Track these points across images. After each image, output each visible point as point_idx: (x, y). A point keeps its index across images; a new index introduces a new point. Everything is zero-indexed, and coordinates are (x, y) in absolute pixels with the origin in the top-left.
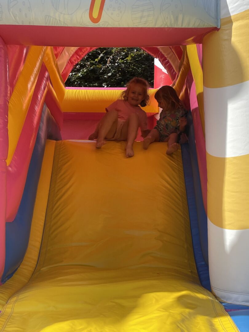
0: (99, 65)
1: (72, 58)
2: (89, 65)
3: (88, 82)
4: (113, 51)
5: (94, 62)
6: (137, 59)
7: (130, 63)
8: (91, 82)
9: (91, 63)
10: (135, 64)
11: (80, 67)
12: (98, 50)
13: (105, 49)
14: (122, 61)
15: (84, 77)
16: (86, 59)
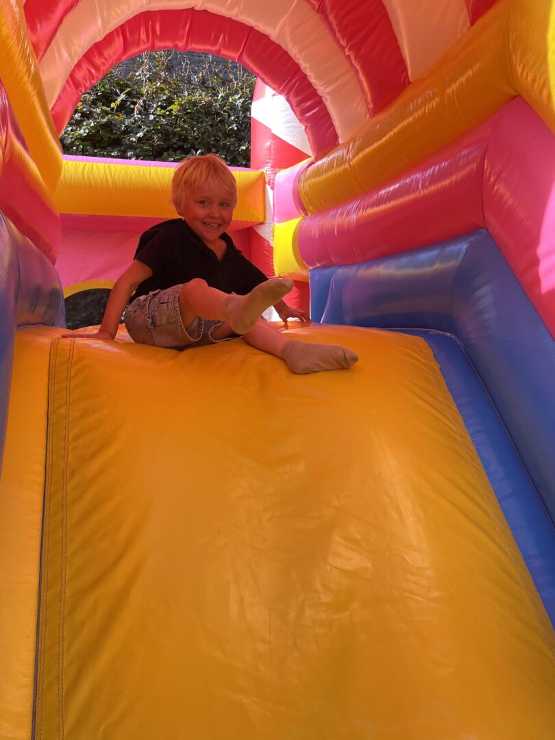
0: (118, 116)
1: (77, 72)
2: (98, 114)
3: (99, 148)
4: (144, 91)
5: (108, 109)
6: (189, 111)
7: (177, 116)
8: (104, 148)
9: (102, 109)
10: (188, 120)
11: (81, 116)
12: (114, 87)
13: (128, 86)
14: (163, 111)
15: (91, 138)
16: (92, 102)
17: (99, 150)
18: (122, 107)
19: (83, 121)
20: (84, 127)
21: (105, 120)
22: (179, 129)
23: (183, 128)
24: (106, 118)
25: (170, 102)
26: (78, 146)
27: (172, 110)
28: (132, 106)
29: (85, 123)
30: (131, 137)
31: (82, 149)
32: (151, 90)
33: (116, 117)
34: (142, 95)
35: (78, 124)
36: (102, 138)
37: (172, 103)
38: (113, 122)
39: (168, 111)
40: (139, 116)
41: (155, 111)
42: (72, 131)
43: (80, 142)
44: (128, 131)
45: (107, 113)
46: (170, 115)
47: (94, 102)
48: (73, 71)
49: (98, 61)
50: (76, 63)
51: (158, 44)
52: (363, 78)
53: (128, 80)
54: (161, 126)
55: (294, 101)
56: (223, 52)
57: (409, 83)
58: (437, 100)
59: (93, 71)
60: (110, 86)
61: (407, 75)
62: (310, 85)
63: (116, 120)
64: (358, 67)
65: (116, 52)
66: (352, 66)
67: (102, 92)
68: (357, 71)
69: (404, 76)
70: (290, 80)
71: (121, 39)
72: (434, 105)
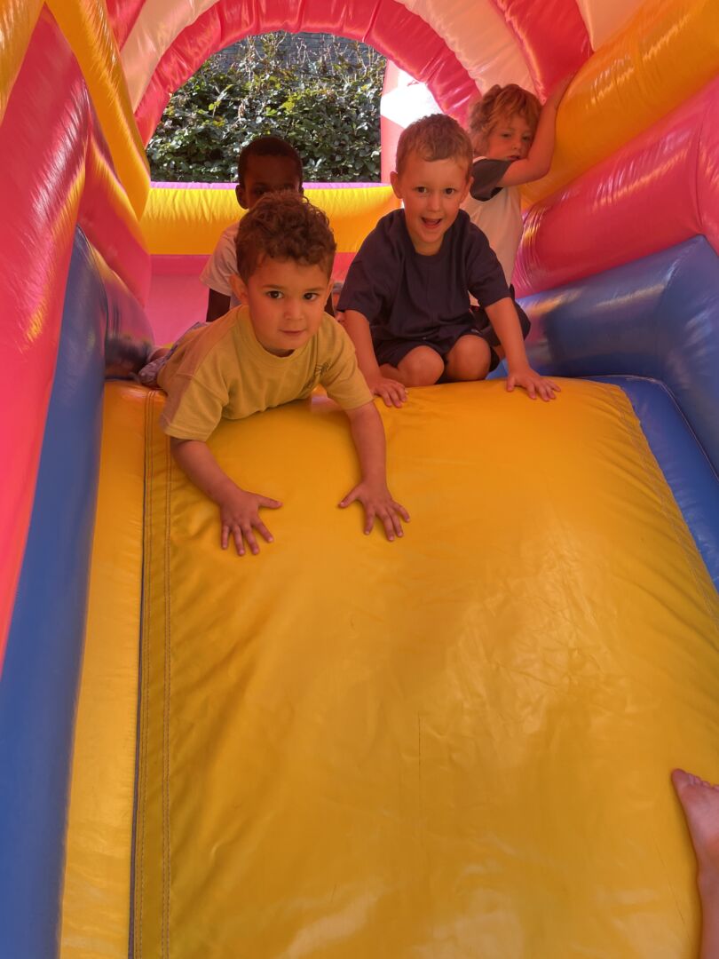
0: (218, 120)
1: (164, 66)
2: (194, 120)
3: (194, 163)
4: (250, 86)
5: (206, 113)
6: (306, 109)
7: (291, 117)
8: (202, 163)
9: (198, 114)
10: (305, 121)
11: (173, 124)
12: (212, 83)
13: (229, 81)
14: (274, 111)
15: (184, 151)
16: (185, 105)
17: (194, 165)
18: (222, 109)
19: (174, 130)
20: (176, 138)
21: (202, 127)
22: (294, 133)
23: (299, 133)
24: (204, 123)
25: (282, 98)
26: (169, 162)
27: (285, 109)
28: (235, 108)
29: (177, 133)
30: (234, 147)
31: (175, 166)
32: (259, 84)
33: (216, 123)
34: (247, 92)
35: (169, 133)
36: (198, 150)
37: (286, 100)
38: (213, 129)
39: (280, 110)
40: (244, 119)
41: (264, 111)
42: (162, 143)
43: (172, 157)
44: (229, 141)
45: (203, 118)
46: (283, 116)
47: (188, 105)
48: (160, 65)
49: (190, 51)
50: (163, 53)
51: (264, 25)
52: (529, 51)
53: (229, 74)
54: (271, 131)
55: (439, 88)
56: (346, 30)
57: (592, 52)
58: (631, 71)
59: (184, 65)
60: (208, 83)
61: (588, 43)
62: (459, 66)
63: (215, 126)
64: (523, 36)
65: (211, 38)
66: (516, 35)
67: (197, 91)
68: (521, 41)
69: (584, 42)
70: (433, 62)
71: (218, 21)
72: (628, 77)
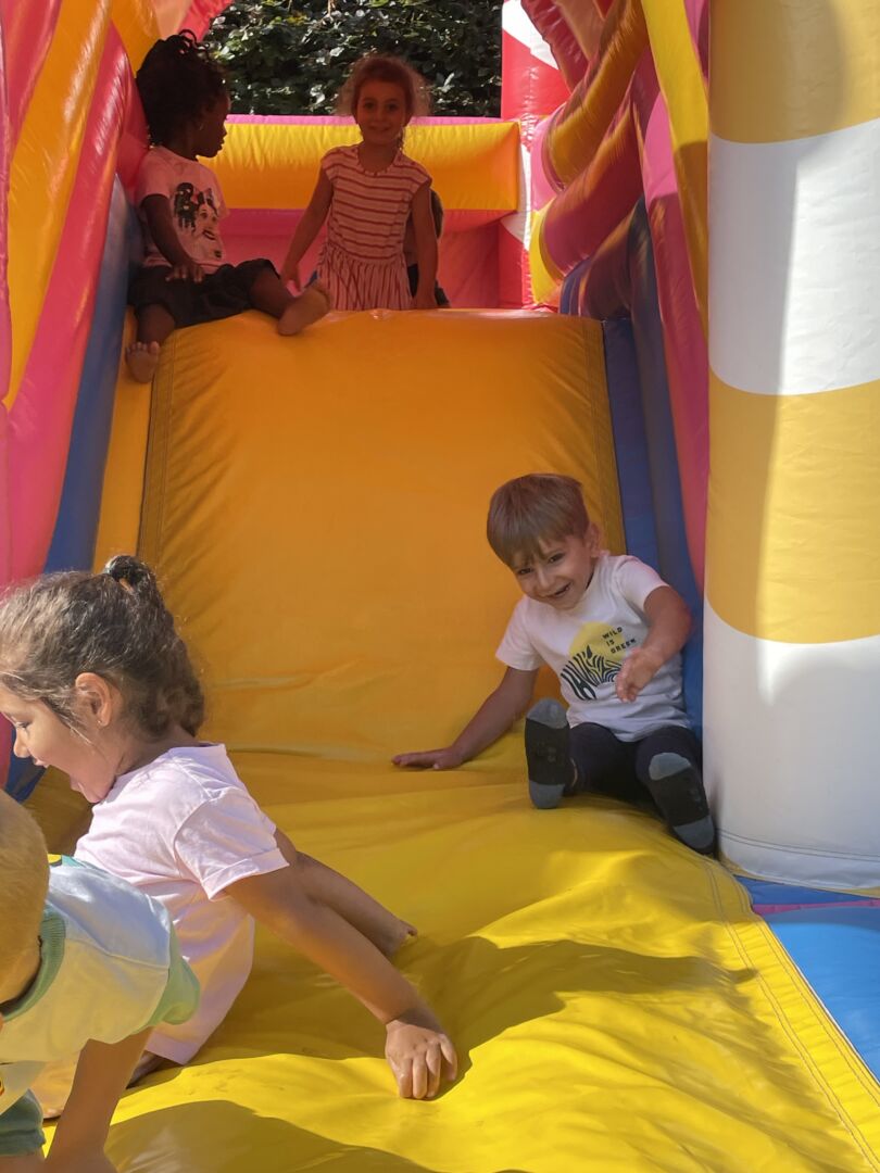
0: (295, 16)
2: (257, 16)
8: (267, 81)
9: (264, 5)
10: (431, 15)
11: (226, 22)
15: (242, 62)
17: (256, 84)
19: (227, 31)
20: (230, 43)
21: (270, 27)
24: (273, 22)
29: (231, 35)
30: (317, 57)
33: (292, 20)
35: (220, 36)
36: (263, 62)
38: (285, 30)
40: (337, 12)
45: (273, 13)
54: (378, 30)
55: (531, 8)
63: (292, 25)
